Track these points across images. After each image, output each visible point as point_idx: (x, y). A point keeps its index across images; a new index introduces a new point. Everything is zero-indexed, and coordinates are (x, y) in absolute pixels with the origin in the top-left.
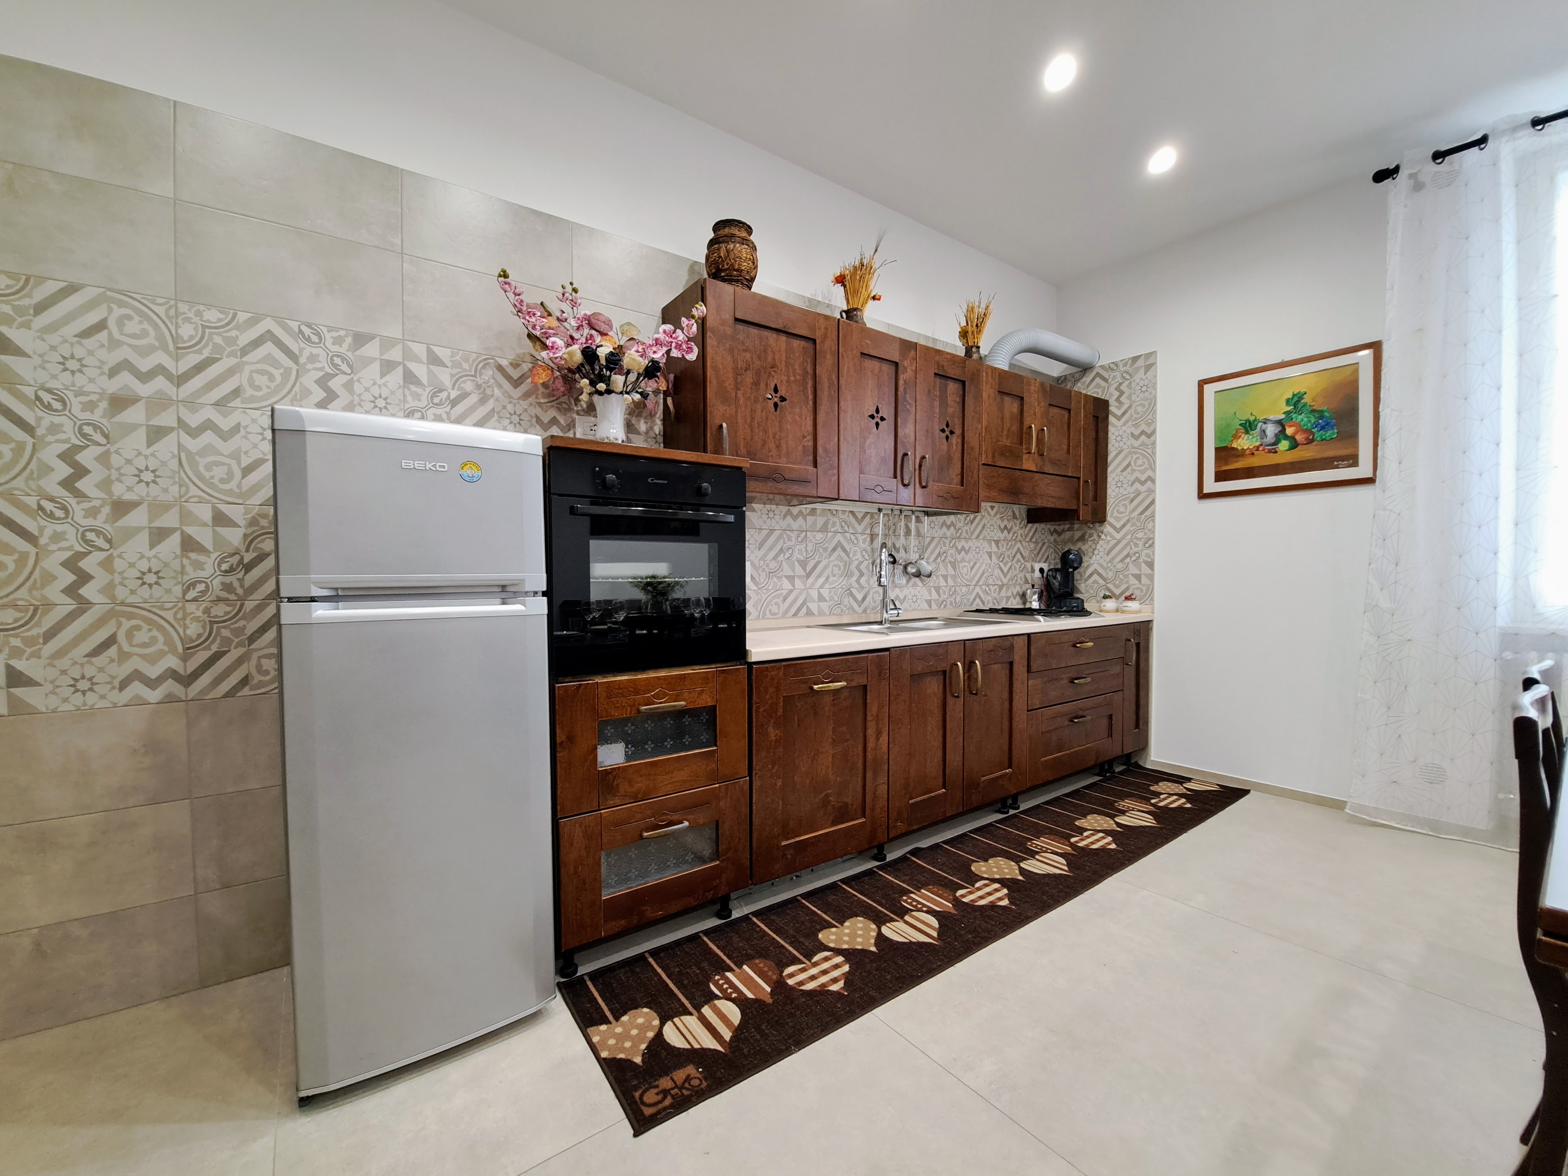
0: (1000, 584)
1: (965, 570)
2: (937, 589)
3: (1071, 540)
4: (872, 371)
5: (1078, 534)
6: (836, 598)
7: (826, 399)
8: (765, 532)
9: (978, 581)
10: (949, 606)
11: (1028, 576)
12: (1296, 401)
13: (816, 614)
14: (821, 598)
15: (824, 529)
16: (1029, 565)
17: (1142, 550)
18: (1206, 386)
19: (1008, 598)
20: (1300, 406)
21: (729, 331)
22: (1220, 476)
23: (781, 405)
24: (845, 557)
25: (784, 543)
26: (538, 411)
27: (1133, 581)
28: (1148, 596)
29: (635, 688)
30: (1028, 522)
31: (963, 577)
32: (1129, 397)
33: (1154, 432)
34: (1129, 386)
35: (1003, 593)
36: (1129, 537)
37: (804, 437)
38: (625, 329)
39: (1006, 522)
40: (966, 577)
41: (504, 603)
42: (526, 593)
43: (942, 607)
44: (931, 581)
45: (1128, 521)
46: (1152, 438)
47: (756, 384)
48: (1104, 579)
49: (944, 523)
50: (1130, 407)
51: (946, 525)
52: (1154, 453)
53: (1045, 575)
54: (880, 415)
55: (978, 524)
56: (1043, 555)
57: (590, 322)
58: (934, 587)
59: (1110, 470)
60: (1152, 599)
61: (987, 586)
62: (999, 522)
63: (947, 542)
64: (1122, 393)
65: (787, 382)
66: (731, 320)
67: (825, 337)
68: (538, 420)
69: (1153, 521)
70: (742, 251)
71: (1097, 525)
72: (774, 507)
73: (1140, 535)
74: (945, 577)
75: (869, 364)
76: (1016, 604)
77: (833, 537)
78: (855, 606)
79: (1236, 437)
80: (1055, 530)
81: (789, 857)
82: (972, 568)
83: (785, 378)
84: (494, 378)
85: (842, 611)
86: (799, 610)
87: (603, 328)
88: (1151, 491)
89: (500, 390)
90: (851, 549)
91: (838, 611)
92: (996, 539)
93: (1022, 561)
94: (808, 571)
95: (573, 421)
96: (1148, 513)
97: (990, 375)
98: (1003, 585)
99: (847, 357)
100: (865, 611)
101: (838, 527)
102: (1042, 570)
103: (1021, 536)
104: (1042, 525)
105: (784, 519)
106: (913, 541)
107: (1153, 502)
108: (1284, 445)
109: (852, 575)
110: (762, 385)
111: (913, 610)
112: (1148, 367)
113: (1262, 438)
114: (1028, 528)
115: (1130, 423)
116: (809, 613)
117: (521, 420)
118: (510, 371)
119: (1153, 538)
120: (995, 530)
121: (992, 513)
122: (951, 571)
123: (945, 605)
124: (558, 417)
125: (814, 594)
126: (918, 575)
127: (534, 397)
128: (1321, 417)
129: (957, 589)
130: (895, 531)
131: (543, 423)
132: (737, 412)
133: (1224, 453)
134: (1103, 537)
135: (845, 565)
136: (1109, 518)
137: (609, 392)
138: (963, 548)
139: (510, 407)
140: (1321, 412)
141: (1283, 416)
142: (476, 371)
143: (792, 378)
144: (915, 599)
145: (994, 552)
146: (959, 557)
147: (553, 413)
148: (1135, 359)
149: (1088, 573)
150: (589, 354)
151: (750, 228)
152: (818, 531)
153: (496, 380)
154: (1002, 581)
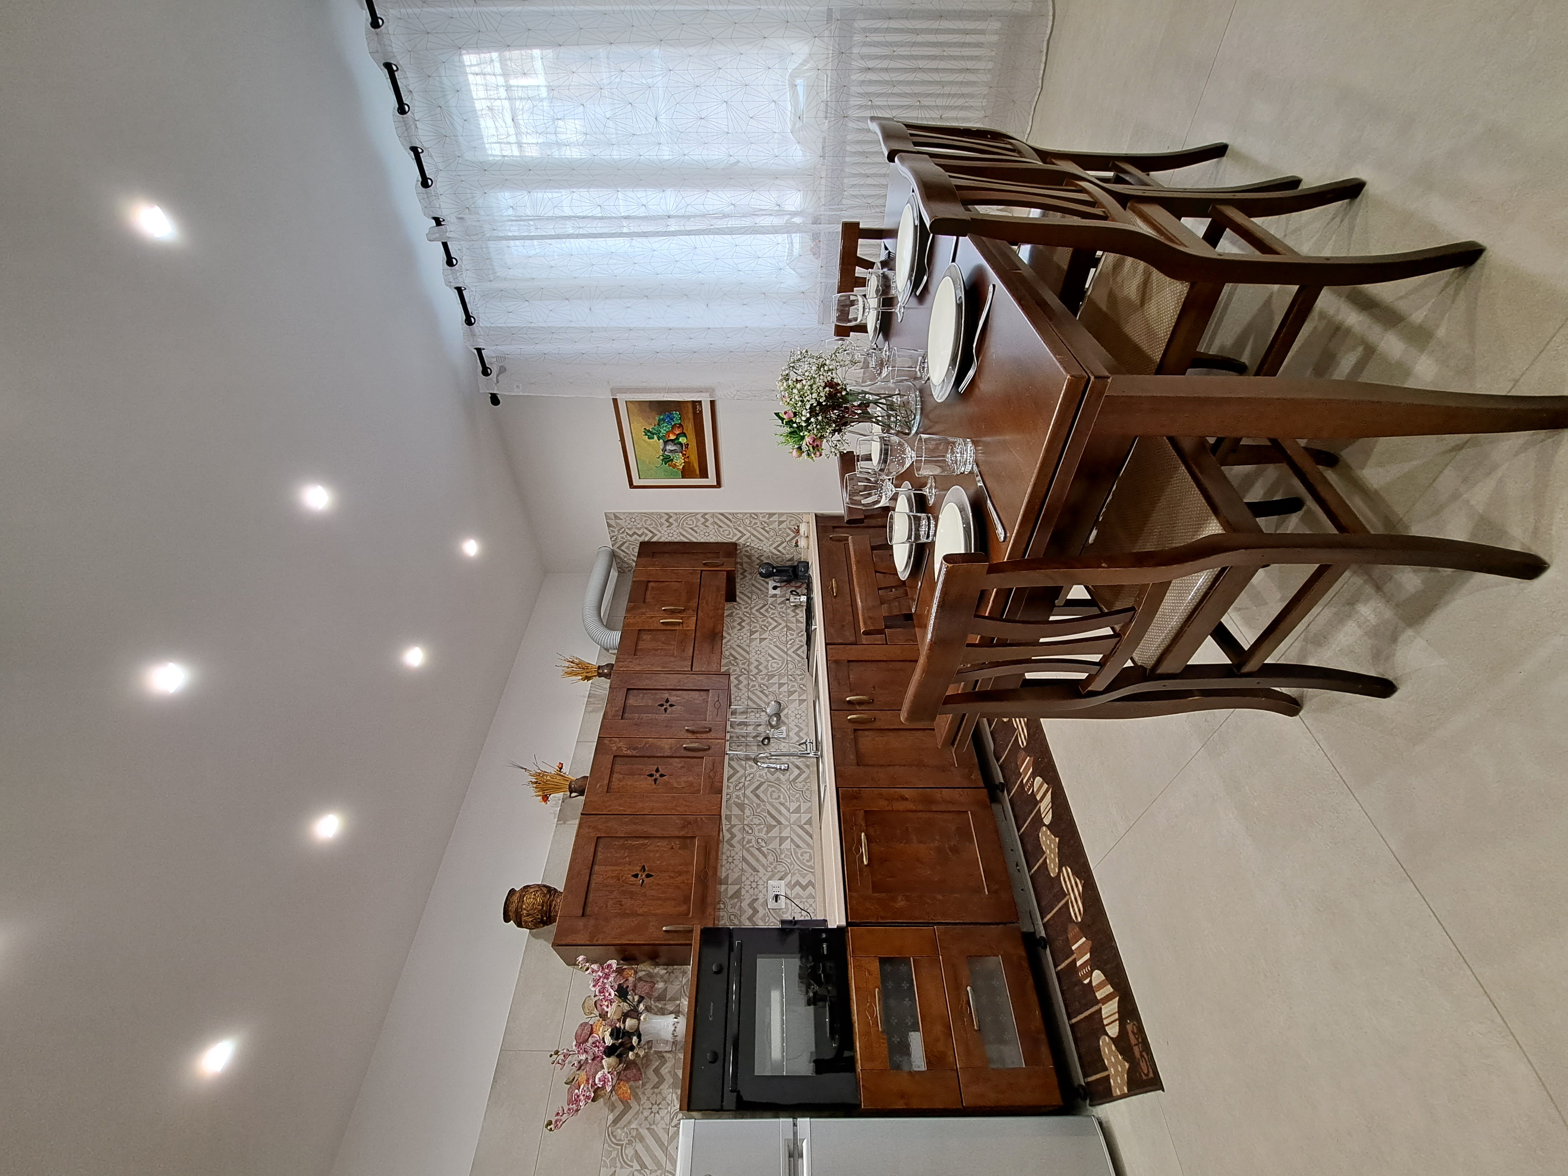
0: (785, 629)
1: (775, 665)
2: (791, 693)
3: (750, 564)
4: (620, 781)
5: (746, 559)
6: (798, 795)
7: (642, 827)
8: (745, 866)
9: (783, 651)
10: (803, 682)
11: (780, 600)
12: (649, 434)
13: (810, 815)
14: (797, 810)
15: (741, 807)
16: (771, 600)
17: (760, 520)
18: (634, 484)
19: (798, 621)
20: (654, 431)
21: (592, 922)
22: (704, 474)
23: (648, 871)
24: (765, 786)
25: (753, 846)
26: (649, 1086)
27: (783, 526)
28: (797, 517)
29: (866, 1034)
30: (735, 601)
31: (780, 667)
32: (639, 529)
33: (667, 514)
34: (629, 529)
35: (793, 626)
36: (749, 528)
37: (672, 848)
38: (587, 1011)
39: (735, 624)
40: (780, 664)
41: (802, 1157)
42: (795, 1134)
43: (804, 688)
44: (783, 700)
45: (736, 529)
46: (672, 515)
47: (632, 895)
48: (783, 543)
49: (736, 686)
50: (646, 528)
51: (738, 684)
52: (683, 514)
53: (778, 585)
54: (654, 772)
55: (737, 652)
56: (762, 585)
57: (581, 1041)
58: (789, 697)
59: (695, 540)
60: (799, 514)
61: (787, 642)
62: (735, 631)
63: (752, 683)
64: (635, 533)
65: (630, 865)
66: (584, 920)
67: (595, 828)
68: (655, 1087)
69: (737, 514)
70: (529, 900)
71: (738, 547)
72: (724, 857)
73: (748, 521)
74: (781, 685)
75: (615, 784)
76: (802, 615)
77: (748, 798)
78: (804, 776)
79: (675, 466)
80: (742, 574)
81: (997, 887)
82: (774, 659)
83: (627, 867)
84: (624, 1128)
85: (807, 789)
86: (807, 833)
87: (587, 1031)
88: (713, 515)
89: (634, 1123)
90: (758, 781)
91: (808, 793)
92: (749, 634)
93: (767, 607)
94: (776, 824)
95: (656, 1052)
96: (730, 517)
97: (622, 664)
98: (787, 626)
99: (610, 806)
100: (808, 766)
101: (740, 793)
102: (775, 588)
103: (746, 608)
104: (737, 587)
105: (734, 847)
106: (752, 718)
107: (722, 514)
108: (682, 440)
109: (778, 779)
110: (633, 889)
111: (807, 718)
112: (616, 517)
113: (677, 452)
114: (741, 602)
115: (660, 529)
116: (809, 822)
117: (656, 1103)
118: (617, 1112)
119: (750, 514)
120: (742, 634)
121: (729, 637)
122: (774, 680)
123: (804, 685)
124: (654, 1067)
125: (795, 816)
126: (778, 715)
127: (637, 1090)
128: (664, 420)
129: (789, 673)
130: (743, 737)
131: (658, 1082)
132: (655, 915)
133: (686, 472)
134: (748, 544)
135: (772, 786)
136: (734, 540)
137: (638, 1030)
138: (757, 667)
139: (646, 1113)
140: (659, 420)
141: (661, 441)
142: (617, 1145)
143: (627, 859)
144: (798, 716)
145: (760, 635)
146: (765, 671)
147: (650, 1073)
148: (609, 525)
149: (777, 553)
150: (610, 1051)
151: (510, 891)
152: (744, 813)
153: (625, 1126)
154: (783, 628)
